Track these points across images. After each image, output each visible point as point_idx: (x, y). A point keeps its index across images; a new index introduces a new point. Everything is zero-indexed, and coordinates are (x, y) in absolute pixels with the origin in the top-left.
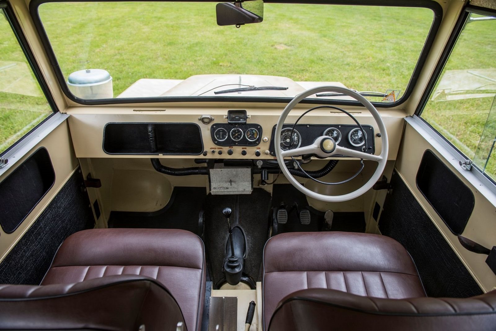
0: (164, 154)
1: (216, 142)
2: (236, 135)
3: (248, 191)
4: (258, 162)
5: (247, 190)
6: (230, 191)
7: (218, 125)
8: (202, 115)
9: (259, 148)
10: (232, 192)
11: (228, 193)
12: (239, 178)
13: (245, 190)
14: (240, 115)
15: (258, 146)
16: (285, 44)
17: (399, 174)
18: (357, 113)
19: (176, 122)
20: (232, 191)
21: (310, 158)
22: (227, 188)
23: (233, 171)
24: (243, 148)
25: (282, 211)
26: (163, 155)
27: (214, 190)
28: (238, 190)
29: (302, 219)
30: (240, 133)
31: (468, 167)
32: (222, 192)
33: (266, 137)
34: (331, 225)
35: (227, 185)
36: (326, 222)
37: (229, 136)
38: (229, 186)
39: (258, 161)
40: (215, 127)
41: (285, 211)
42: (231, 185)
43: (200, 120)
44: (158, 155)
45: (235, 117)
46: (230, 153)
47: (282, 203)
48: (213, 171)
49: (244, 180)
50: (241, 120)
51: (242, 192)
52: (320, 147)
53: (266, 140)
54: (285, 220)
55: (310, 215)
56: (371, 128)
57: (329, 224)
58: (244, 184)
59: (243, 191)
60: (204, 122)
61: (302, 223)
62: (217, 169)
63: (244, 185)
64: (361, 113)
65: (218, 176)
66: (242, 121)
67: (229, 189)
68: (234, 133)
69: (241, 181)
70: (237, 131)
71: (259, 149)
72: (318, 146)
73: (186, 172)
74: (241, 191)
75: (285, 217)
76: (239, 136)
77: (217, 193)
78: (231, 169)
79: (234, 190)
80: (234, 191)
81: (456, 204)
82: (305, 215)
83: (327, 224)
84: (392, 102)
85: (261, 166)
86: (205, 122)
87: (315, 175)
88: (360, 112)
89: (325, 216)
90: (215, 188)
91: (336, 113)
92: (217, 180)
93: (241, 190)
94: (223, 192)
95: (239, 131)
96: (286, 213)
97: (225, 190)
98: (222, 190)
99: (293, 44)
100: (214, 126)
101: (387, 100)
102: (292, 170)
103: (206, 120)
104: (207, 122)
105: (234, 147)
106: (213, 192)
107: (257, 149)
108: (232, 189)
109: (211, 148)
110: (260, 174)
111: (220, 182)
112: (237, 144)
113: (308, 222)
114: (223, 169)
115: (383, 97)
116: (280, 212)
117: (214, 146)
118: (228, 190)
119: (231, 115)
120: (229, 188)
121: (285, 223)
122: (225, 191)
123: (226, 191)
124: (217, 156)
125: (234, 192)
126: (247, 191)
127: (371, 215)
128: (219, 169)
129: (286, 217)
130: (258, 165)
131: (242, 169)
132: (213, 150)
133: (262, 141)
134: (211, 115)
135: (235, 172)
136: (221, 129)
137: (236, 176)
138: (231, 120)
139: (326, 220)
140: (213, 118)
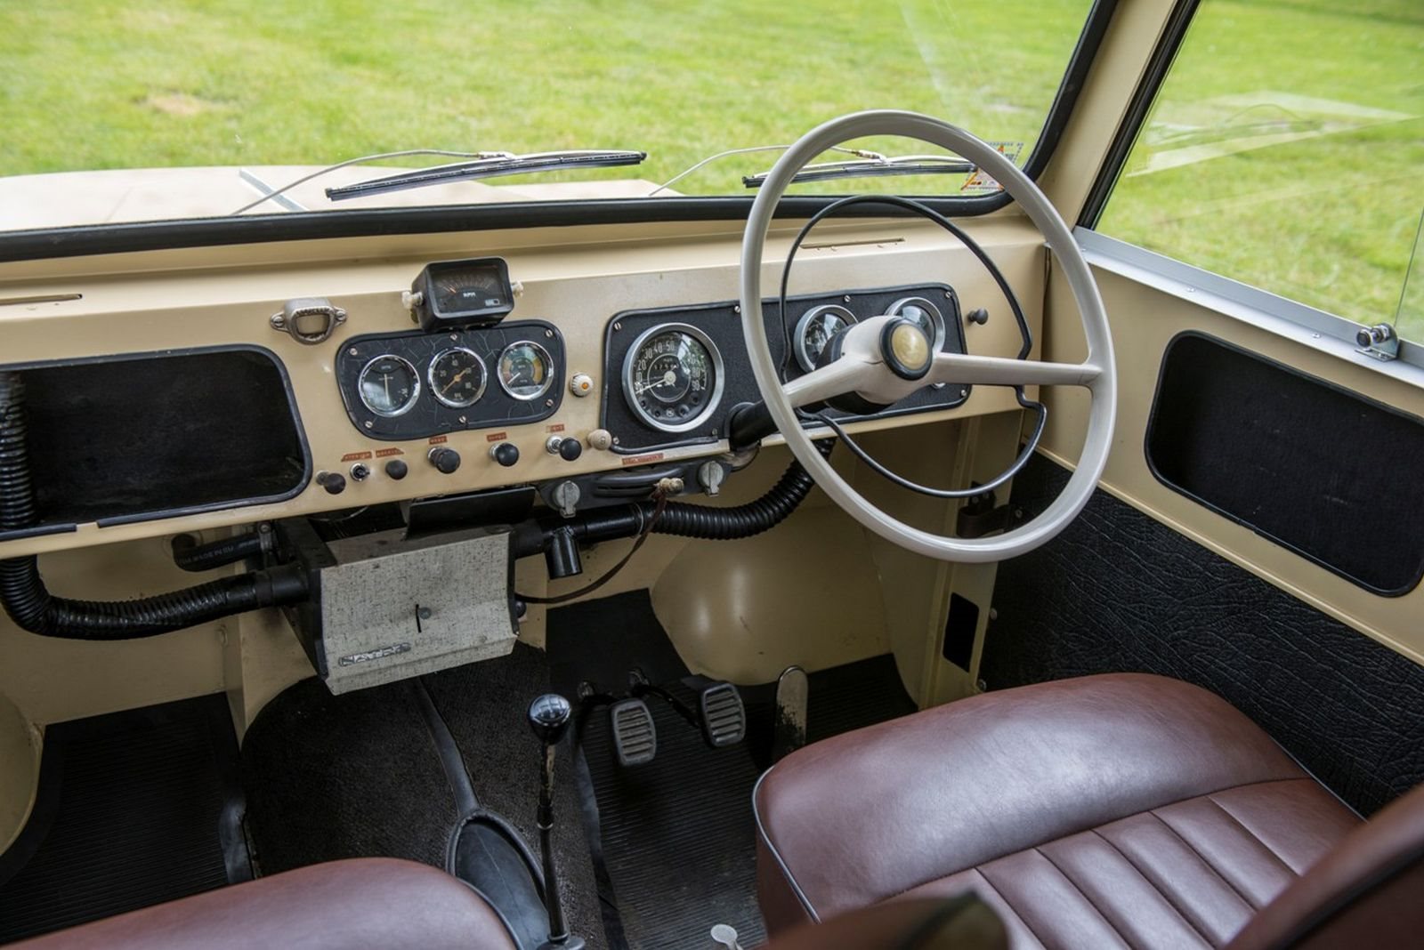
0: (102, 521)
1: (369, 424)
2: (457, 378)
3: (500, 642)
4: (560, 492)
5: (496, 639)
6: (420, 661)
7: (367, 342)
8: (285, 305)
9: (560, 428)
10: (429, 663)
11: (409, 673)
12: (456, 590)
13: (483, 639)
14: (476, 284)
15: (554, 420)
16: (197, 94)
17: (1054, 455)
18: (893, 244)
19: (157, 349)
20: (426, 660)
21: (760, 444)
22: (405, 649)
23: (430, 557)
24: (491, 438)
25: (627, 711)
26: (100, 526)
27: (344, 672)
28: (457, 647)
29: (713, 725)
30: (468, 371)
31: (1387, 348)
32: (380, 671)
33: (585, 374)
34: (804, 728)
35: (405, 631)
36: (784, 721)
37: (425, 385)
38: (413, 636)
39: (563, 485)
40: (354, 352)
41: (640, 708)
42: (420, 631)
43: (275, 325)
44: (74, 530)
45: (459, 294)
46: (447, 463)
47: (583, 689)
48: (335, 575)
49: (474, 597)
50: (489, 302)
51: (473, 652)
52: (881, 358)
53: (585, 386)
54: (648, 746)
55: (740, 700)
56: (948, 295)
57: (798, 726)
58: (476, 611)
59: (476, 648)
60: (301, 336)
61: (718, 740)
62: (354, 564)
63: (478, 619)
64: (900, 240)
65: (359, 598)
66: (491, 307)
67: (415, 650)
68: (443, 373)
69: (464, 603)
70: (455, 363)
71: (559, 430)
72: (875, 357)
73: (194, 606)
74: (470, 648)
75: (645, 731)
76: (468, 385)
77: (357, 680)
78: (420, 551)
79: (437, 653)
80: (436, 657)
81: (1335, 499)
82: (723, 705)
83: (791, 727)
84: (994, 191)
85: (575, 506)
86: (306, 335)
87: (748, 519)
88: (898, 237)
89: (778, 698)
90: (343, 661)
91: (822, 249)
92: (354, 619)
93: (467, 646)
94: (389, 668)
95: (466, 361)
96: (647, 713)
97: (399, 660)
98: (384, 663)
99: (229, 91)
100: (350, 346)
101: (979, 183)
102: (672, 513)
103: (311, 325)
104: (316, 335)
105: (449, 436)
106: (339, 680)
107: (552, 431)
108: (426, 648)
109: (347, 458)
110: (542, 556)
111: (366, 628)
112: (463, 419)
113: (738, 731)
114: (382, 558)
115: (967, 174)
116: (621, 713)
117: (358, 443)
118: (410, 656)
119: (440, 285)
120: (413, 644)
121: (648, 756)
122: (395, 666)
123: (401, 665)
124: (378, 490)
125: (437, 661)
126: (493, 644)
127: (937, 651)
128: (366, 561)
129: (650, 733)
130: (561, 502)
131: (472, 541)
132: (357, 464)
133: (566, 393)
134: (332, 300)
135: (436, 566)
136: (387, 359)
137: (443, 580)
138: (443, 307)
139: (785, 711)
140: (341, 311)
